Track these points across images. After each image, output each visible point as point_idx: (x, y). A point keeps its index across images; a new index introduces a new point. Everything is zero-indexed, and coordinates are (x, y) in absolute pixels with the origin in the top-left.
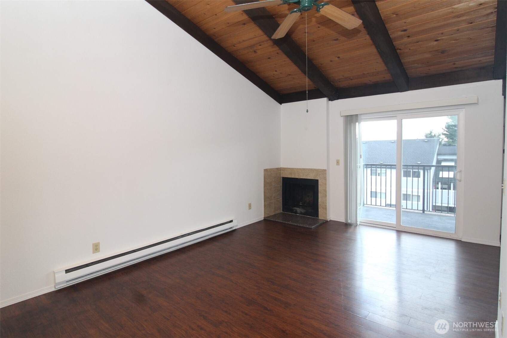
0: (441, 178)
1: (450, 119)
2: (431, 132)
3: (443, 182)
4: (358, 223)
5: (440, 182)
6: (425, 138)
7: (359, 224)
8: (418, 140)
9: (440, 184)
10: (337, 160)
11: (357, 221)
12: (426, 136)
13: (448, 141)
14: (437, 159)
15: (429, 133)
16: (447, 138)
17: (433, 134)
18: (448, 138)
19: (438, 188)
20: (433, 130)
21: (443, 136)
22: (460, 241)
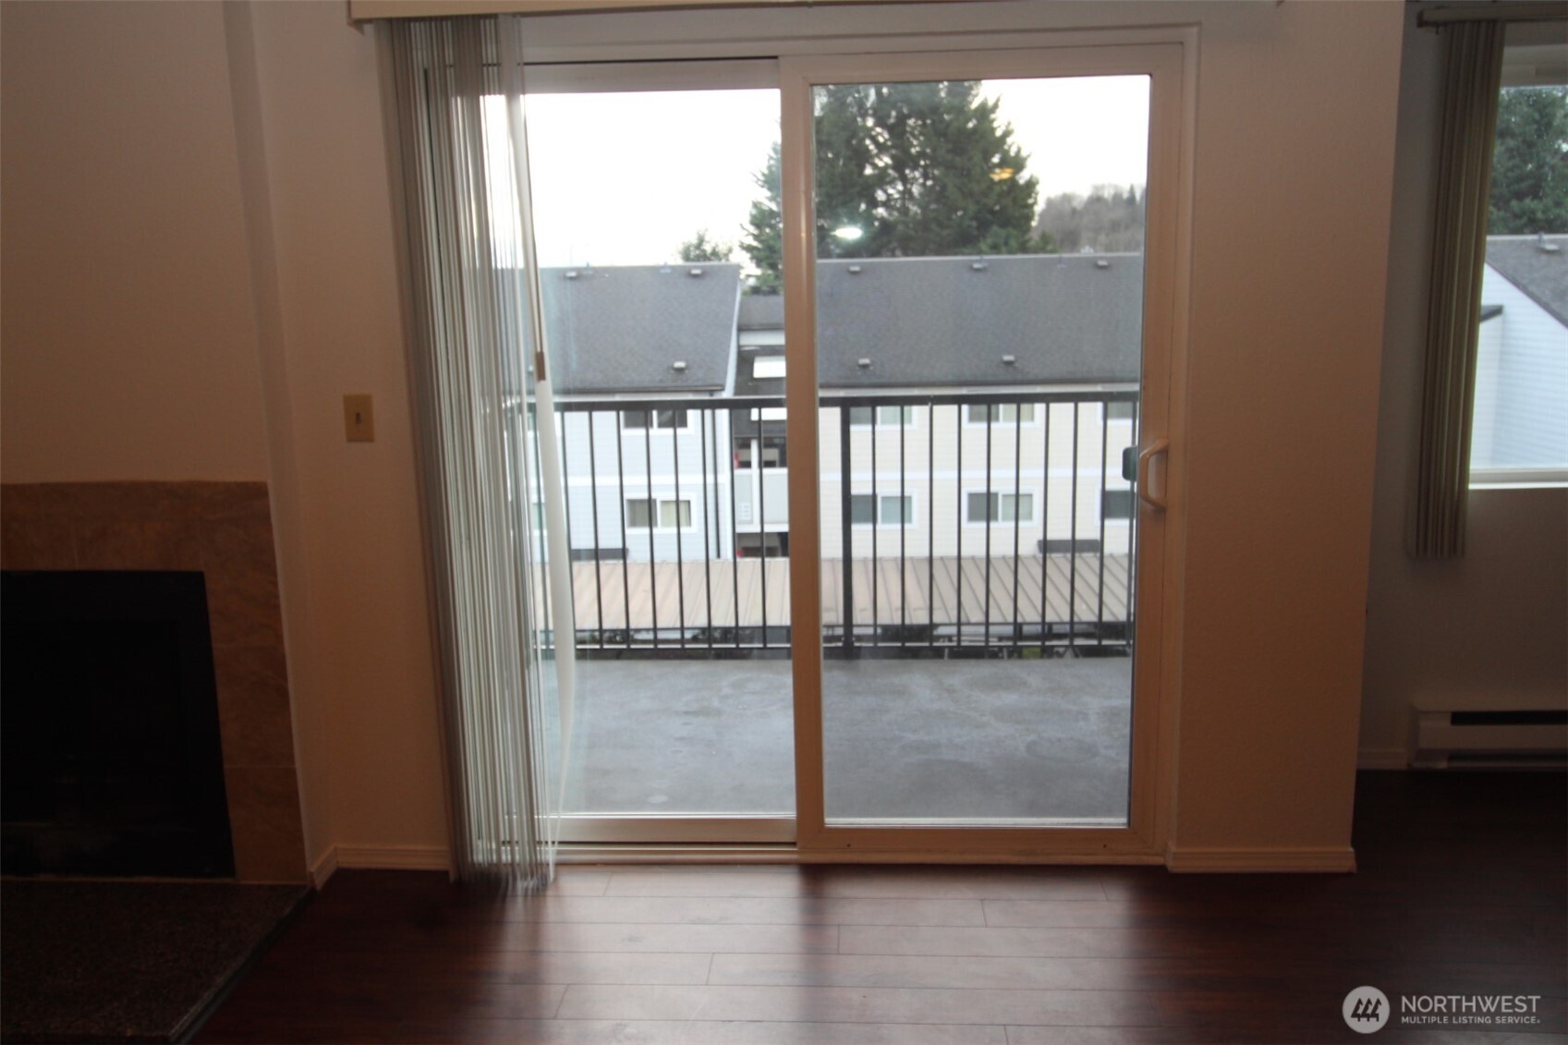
0: (754, 422)
1: (763, 187)
2: (701, 241)
3: (765, 438)
4: (550, 854)
5: (754, 438)
6: (679, 262)
7: (559, 864)
8: (668, 271)
9: (754, 446)
10: (348, 400)
11: (535, 843)
12: (687, 257)
13: (763, 274)
14: (739, 347)
15: (694, 241)
16: (758, 265)
17: (708, 248)
18: (764, 264)
19: (747, 464)
20: (706, 230)
21: (744, 252)
22: (1162, 869)
